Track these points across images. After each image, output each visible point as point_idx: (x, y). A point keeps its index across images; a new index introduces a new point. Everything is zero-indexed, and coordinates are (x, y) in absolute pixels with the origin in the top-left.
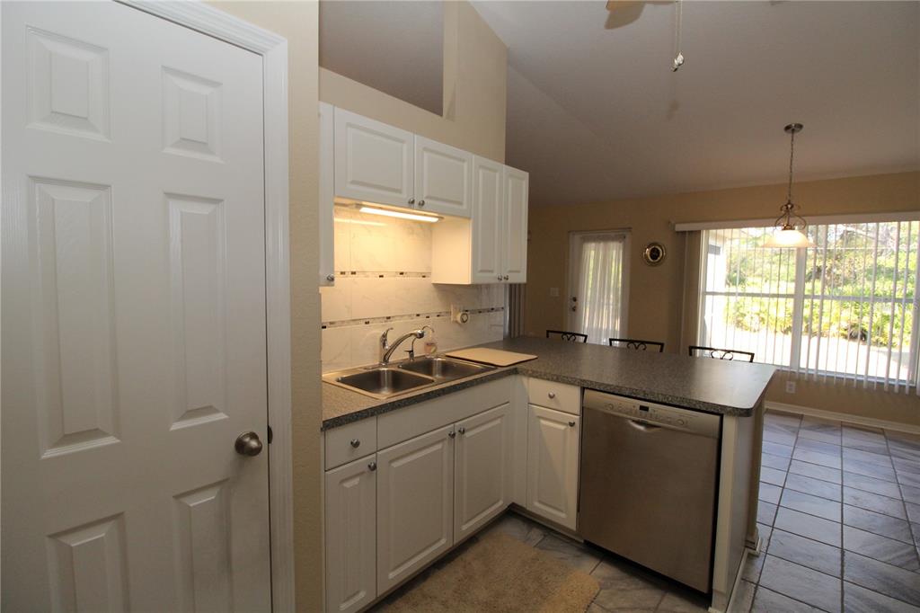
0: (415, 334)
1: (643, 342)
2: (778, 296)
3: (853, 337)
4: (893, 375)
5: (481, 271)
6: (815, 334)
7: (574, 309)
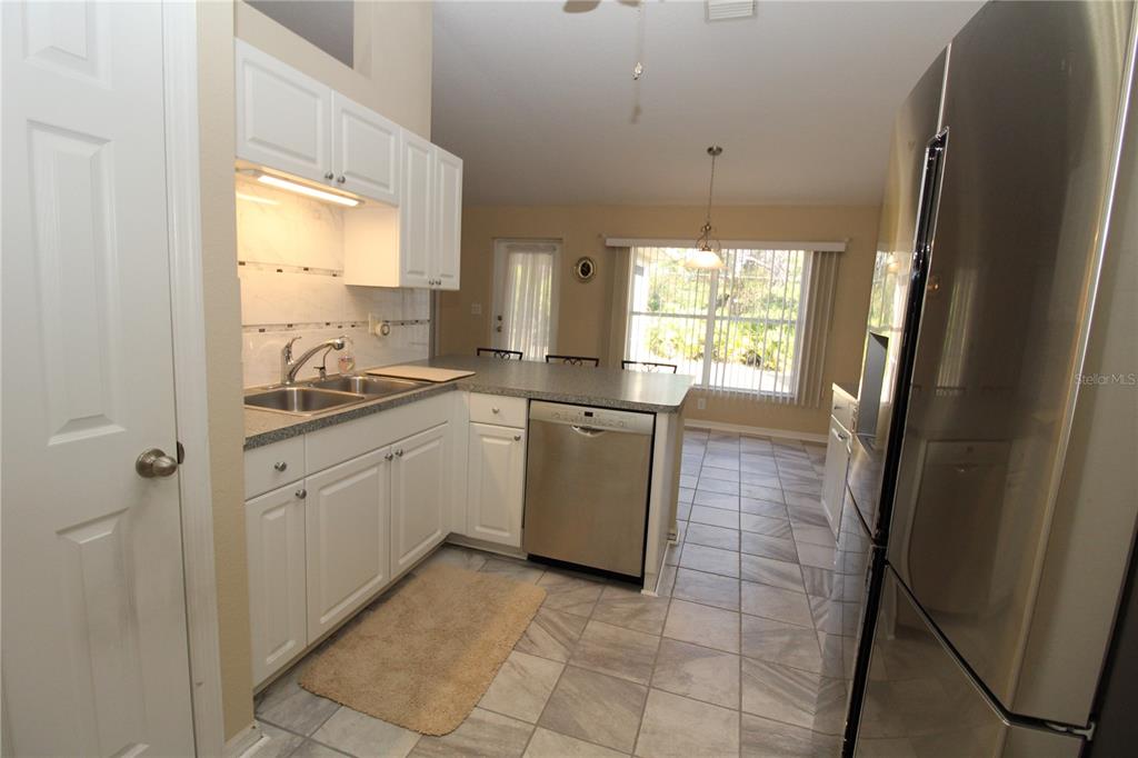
0: (333, 345)
1: (579, 359)
2: (694, 317)
3: (751, 363)
4: (778, 389)
5: (411, 272)
6: (720, 360)
7: (499, 330)
